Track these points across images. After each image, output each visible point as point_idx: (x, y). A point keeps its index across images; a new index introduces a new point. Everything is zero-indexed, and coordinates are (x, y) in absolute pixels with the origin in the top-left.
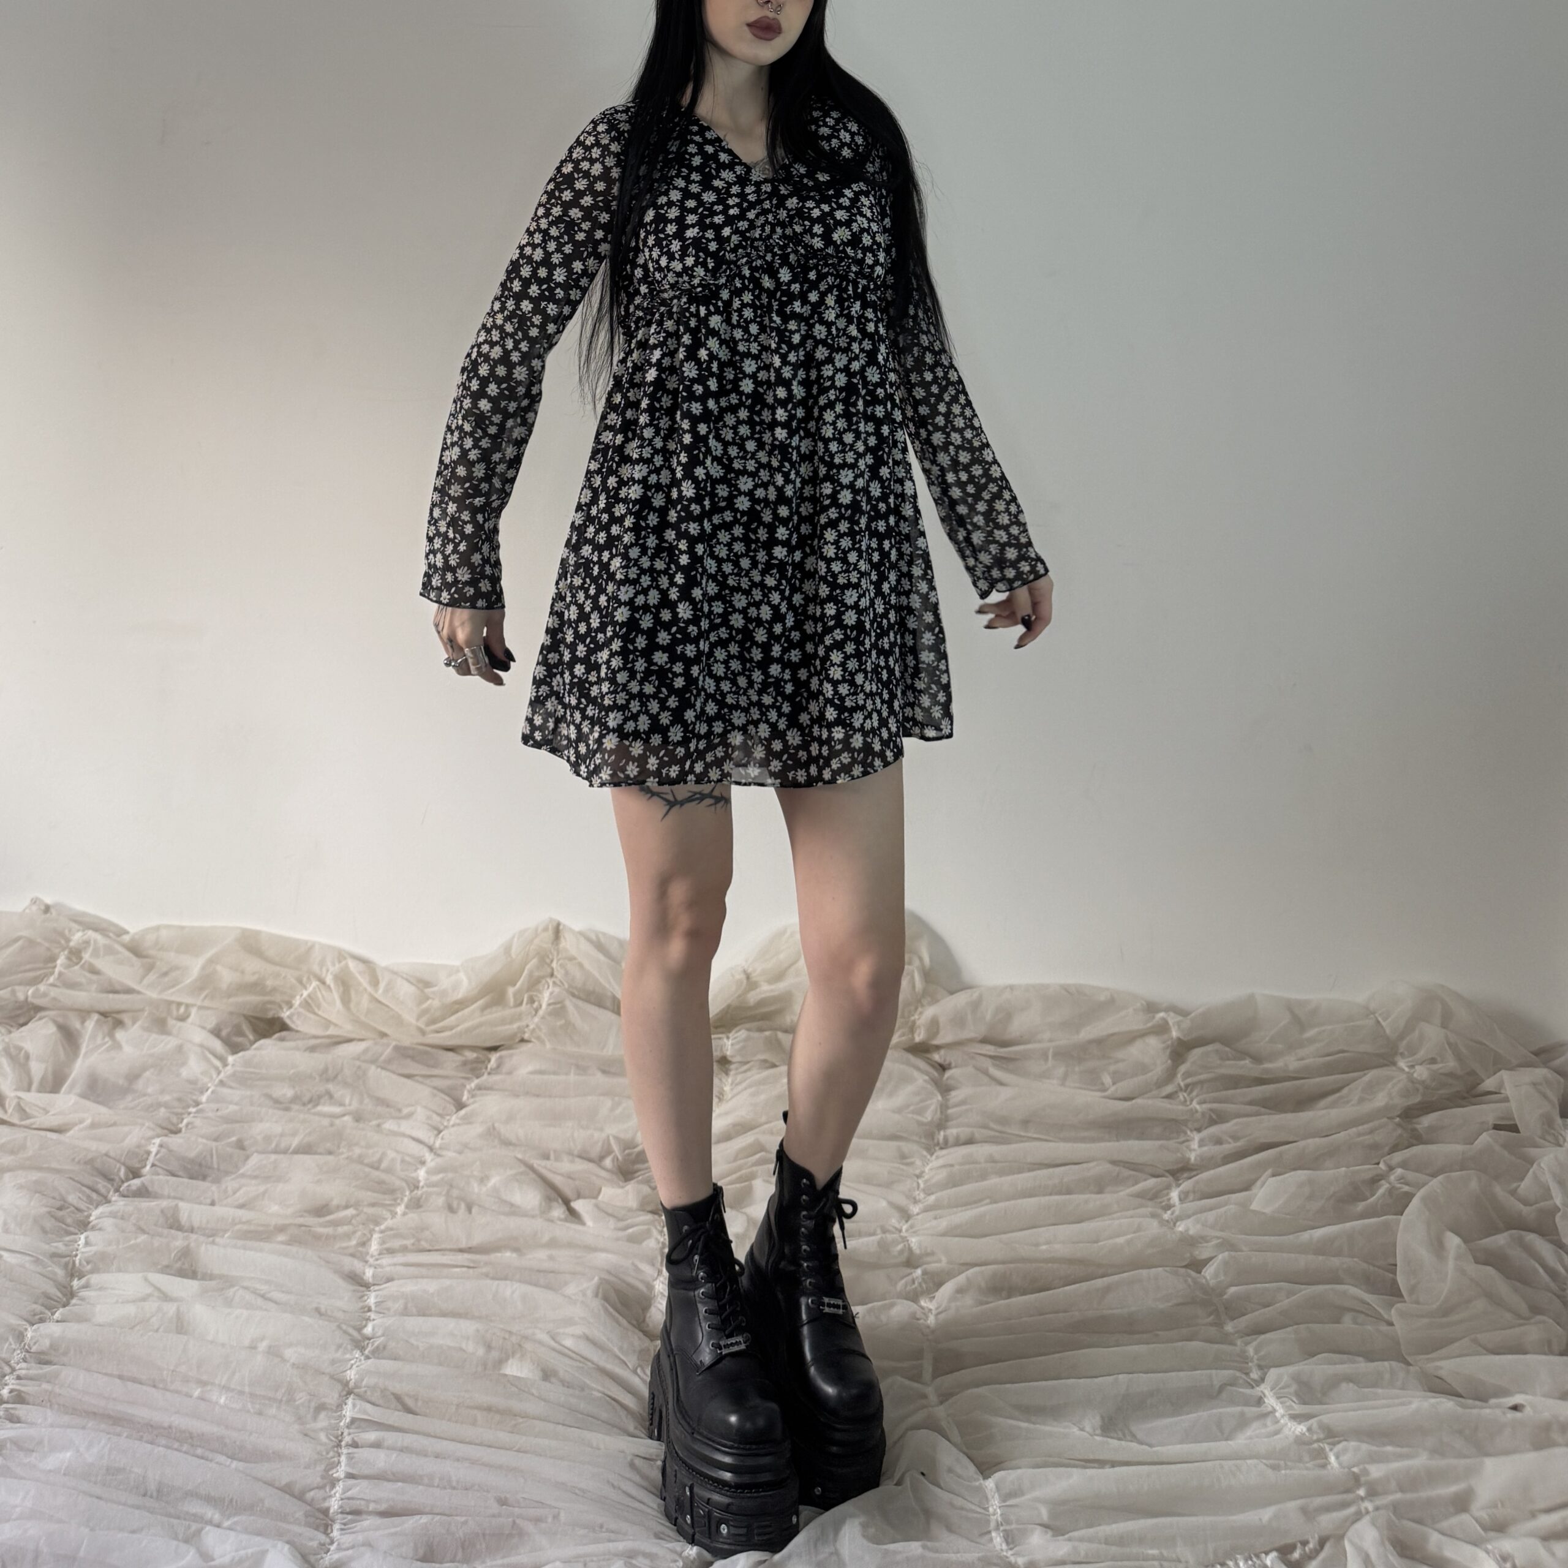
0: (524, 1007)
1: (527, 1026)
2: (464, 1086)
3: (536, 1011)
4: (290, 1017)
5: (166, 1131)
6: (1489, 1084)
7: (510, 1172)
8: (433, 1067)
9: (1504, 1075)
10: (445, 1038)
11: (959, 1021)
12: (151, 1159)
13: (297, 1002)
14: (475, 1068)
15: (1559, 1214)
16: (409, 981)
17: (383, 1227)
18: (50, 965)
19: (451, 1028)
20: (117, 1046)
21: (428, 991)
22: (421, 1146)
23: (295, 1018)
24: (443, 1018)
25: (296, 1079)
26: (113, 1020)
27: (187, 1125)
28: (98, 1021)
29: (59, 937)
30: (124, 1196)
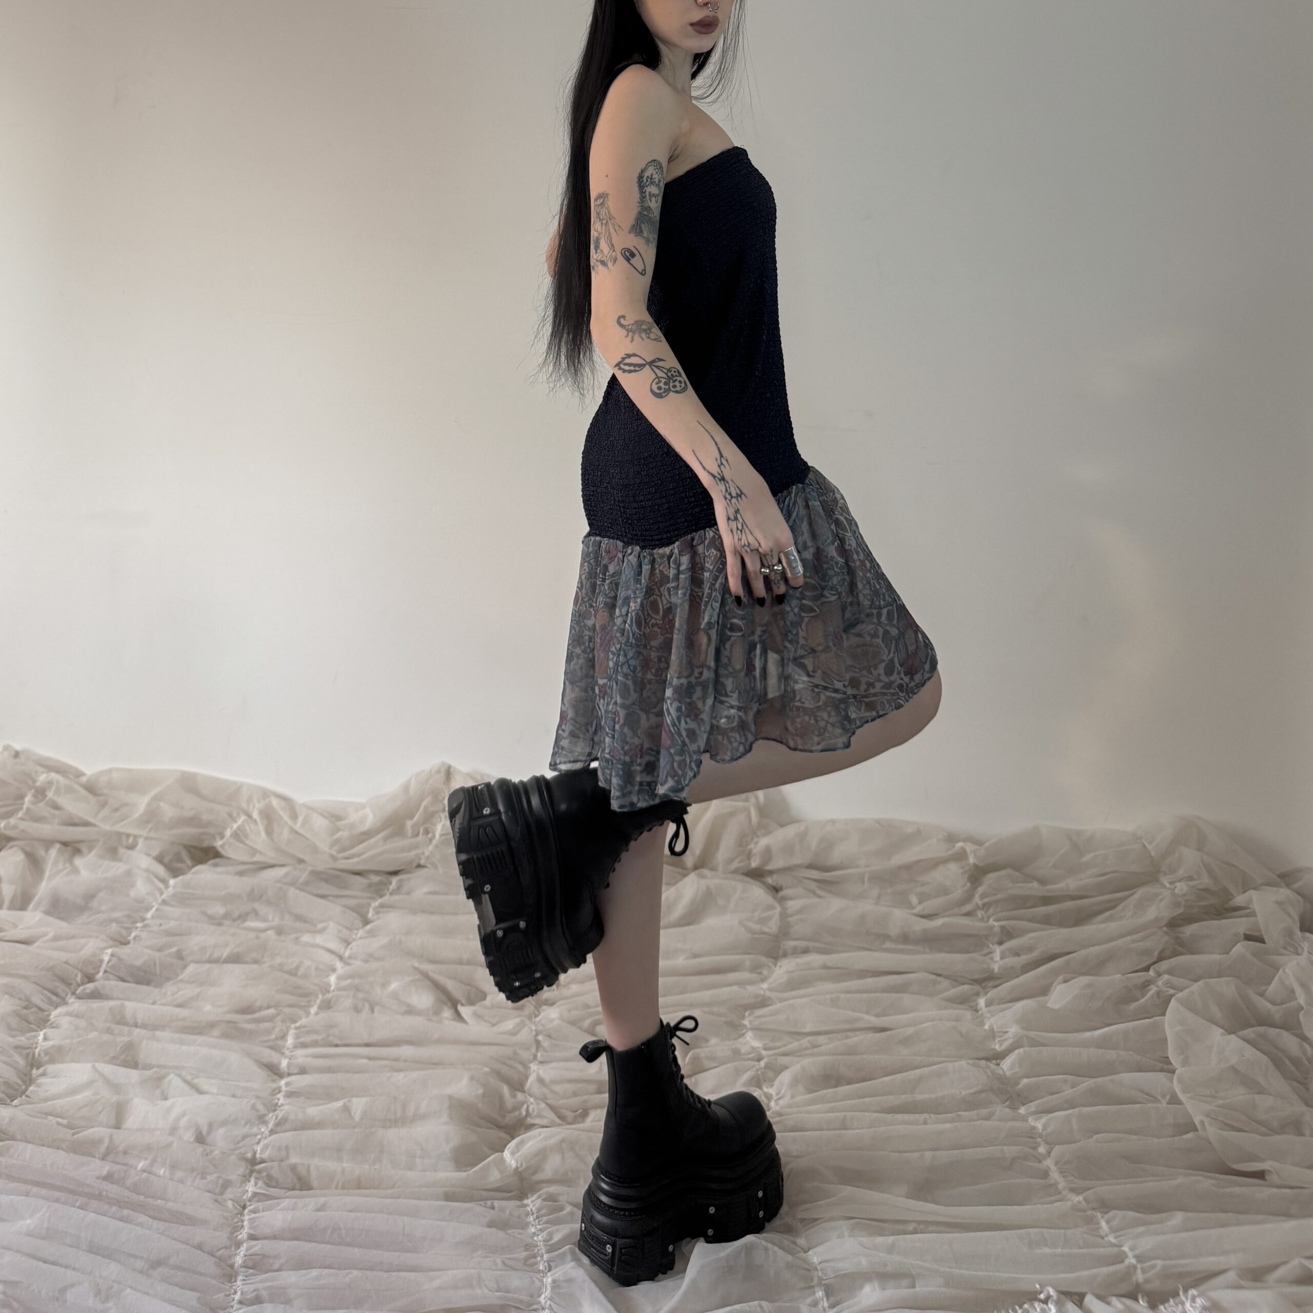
0: (421, 838)
1: (423, 853)
2: (370, 905)
3: (431, 840)
4: (222, 846)
5: (117, 943)
6: (1240, 900)
7: (408, 979)
8: (345, 888)
9: (1253, 894)
10: (353, 864)
11: (788, 849)
12: (104, 967)
13: (228, 833)
14: (378, 890)
15: (1302, 1012)
16: (322, 815)
17: (298, 1024)
18: (19, 802)
19: (359, 855)
20: (76, 871)
21: (339, 823)
22: (332, 957)
23: (226, 847)
24: (353, 847)
25: (227, 899)
26: (72, 848)
27: (135, 938)
28: (59, 851)
29: (27, 778)
30: (79, 998)
